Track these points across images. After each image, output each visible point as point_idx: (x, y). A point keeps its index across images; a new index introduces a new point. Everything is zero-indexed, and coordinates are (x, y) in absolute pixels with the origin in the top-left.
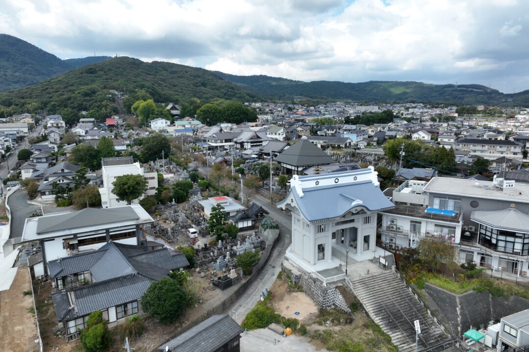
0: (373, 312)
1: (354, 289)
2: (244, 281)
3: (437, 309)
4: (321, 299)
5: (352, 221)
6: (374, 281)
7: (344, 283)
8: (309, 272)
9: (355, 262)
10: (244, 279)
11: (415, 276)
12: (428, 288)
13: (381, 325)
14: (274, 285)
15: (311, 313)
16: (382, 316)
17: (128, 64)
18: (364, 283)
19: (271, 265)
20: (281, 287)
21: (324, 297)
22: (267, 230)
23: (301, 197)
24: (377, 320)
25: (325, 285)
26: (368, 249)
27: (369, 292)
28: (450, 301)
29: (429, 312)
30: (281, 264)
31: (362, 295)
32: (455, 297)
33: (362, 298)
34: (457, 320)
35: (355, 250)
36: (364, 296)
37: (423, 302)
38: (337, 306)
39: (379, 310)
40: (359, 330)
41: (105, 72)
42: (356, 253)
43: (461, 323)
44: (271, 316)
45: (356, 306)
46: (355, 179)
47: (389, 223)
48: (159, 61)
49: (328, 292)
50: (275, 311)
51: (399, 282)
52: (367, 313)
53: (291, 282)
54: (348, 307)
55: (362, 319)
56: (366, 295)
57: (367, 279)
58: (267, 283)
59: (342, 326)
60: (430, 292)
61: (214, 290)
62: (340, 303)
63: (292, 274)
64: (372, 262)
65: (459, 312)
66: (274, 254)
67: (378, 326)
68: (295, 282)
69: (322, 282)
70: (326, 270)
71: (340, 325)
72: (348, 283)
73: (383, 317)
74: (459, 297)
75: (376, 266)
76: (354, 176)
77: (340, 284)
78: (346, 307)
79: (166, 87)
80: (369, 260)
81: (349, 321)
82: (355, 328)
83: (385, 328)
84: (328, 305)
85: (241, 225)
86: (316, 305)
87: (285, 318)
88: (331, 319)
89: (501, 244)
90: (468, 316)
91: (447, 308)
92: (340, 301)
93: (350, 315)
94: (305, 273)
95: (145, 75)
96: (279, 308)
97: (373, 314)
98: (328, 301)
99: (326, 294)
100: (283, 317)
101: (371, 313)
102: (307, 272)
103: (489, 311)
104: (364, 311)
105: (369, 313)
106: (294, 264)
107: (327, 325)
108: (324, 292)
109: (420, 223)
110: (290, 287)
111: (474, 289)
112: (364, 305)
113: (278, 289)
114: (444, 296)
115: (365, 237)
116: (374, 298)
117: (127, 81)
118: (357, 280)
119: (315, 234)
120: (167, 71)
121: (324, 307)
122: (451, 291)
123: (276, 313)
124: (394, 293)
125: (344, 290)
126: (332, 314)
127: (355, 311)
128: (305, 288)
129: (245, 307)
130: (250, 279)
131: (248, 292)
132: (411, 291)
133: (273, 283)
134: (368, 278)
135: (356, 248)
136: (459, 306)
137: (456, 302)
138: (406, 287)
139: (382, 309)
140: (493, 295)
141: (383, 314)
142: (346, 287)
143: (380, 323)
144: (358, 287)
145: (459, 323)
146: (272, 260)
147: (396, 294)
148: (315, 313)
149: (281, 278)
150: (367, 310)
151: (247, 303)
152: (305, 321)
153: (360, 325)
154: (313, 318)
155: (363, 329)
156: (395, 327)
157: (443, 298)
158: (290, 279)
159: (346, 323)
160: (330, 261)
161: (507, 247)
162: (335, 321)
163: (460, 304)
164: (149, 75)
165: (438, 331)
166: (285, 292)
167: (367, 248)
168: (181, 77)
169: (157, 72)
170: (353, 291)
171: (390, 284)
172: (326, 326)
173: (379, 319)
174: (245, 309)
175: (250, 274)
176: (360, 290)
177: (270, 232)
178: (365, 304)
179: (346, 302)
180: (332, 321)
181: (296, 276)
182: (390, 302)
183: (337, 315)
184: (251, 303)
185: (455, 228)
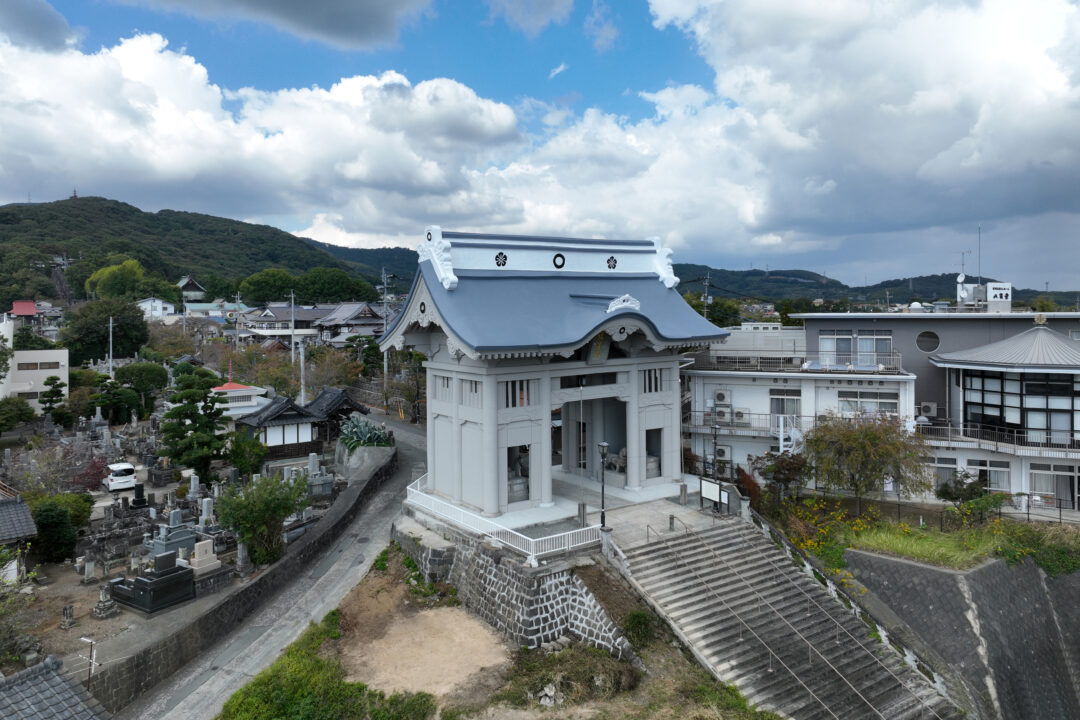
0: (707, 646)
1: (633, 572)
2: (243, 584)
3: (901, 626)
4: (520, 615)
5: (610, 378)
6: (695, 548)
7: (597, 557)
8: (479, 531)
9: (626, 505)
10: (246, 574)
11: (811, 535)
12: (856, 562)
13: (742, 687)
14: (357, 593)
15: (482, 669)
16: (739, 655)
17: (101, 210)
18: (663, 556)
19: (356, 536)
20: (383, 597)
21: (531, 603)
22: (359, 450)
23: (451, 291)
24: (725, 671)
25: (535, 564)
26: (660, 475)
27: (684, 581)
28: (939, 593)
29: (883, 634)
30: (389, 527)
31: (659, 591)
32: (952, 577)
33: (662, 601)
34: (977, 655)
35: (621, 477)
36: (667, 595)
37: (858, 605)
38: (578, 637)
39: (727, 637)
40: (667, 710)
41: (38, 221)
42: (626, 484)
43: (990, 665)
44: (326, 693)
45: (644, 626)
46: (612, 263)
47: (710, 403)
48: (176, 210)
49: (545, 586)
50: (346, 675)
51: (770, 549)
52: (686, 650)
53: (419, 578)
54: (619, 633)
55: (674, 669)
56: (675, 592)
57: (670, 544)
58: (334, 587)
59: (601, 704)
60: (865, 575)
61: (113, 615)
62: (588, 623)
63: (423, 549)
64: (679, 504)
65: (976, 628)
66: (371, 508)
67: (733, 692)
68: (433, 576)
69: (523, 557)
70: (536, 525)
71: (595, 698)
72: (611, 556)
73: (742, 660)
74: (967, 577)
75: (690, 511)
76: (608, 256)
77: (584, 561)
78: (610, 635)
79: (185, 257)
80: (667, 499)
81: (628, 682)
82: (651, 706)
83: (757, 699)
84: (546, 637)
85: (274, 438)
86: (503, 641)
87: (382, 696)
88: (558, 678)
89: (1036, 421)
90: (1004, 640)
91: (934, 618)
92: (589, 616)
93: (626, 659)
94: (465, 538)
95: (139, 233)
96: (364, 664)
97: (708, 652)
98: (545, 620)
99: (537, 593)
100: (372, 695)
101: (701, 649)
102: (471, 534)
103: (1050, 621)
104: (675, 644)
105: (695, 649)
106: (429, 519)
107: (545, 702)
108: (531, 585)
109: (798, 393)
110: (413, 593)
111: (996, 554)
112: (672, 623)
113: (368, 602)
114: (916, 580)
115: (649, 433)
116: (704, 600)
117: (93, 240)
118: (643, 547)
119: (498, 408)
120: (192, 229)
121: (531, 642)
122: (936, 563)
123: (349, 680)
124: (762, 582)
125: (600, 580)
126: (561, 661)
127: (644, 646)
128: (465, 590)
129: (229, 672)
130: (272, 575)
131: (257, 619)
132: (811, 574)
133: (354, 585)
134: (674, 539)
135: (623, 470)
136: (974, 606)
137: (960, 593)
138: (795, 565)
139: (733, 632)
140: (1048, 569)
141: (739, 650)
142: (607, 570)
143: (738, 683)
144: (647, 568)
145: (986, 662)
146: (361, 523)
147: (769, 584)
148: (497, 668)
149: (384, 568)
150: (686, 639)
151: (243, 659)
152: (458, 697)
153: (670, 691)
154: (491, 682)
155: (684, 705)
156: (789, 693)
157: (914, 588)
158: (415, 568)
159: (617, 689)
160: (547, 504)
161: (1054, 426)
162: (577, 686)
163: (974, 600)
164: (149, 233)
165: (928, 697)
166: (393, 610)
167: (656, 471)
168: (222, 242)
169: (169, 231)
170: (632, 579)
171: (743, 557)
172: (543, 709)
173: (732, 668)
174: (229, 678)
175: (272, 558)
176: (653, 575)
177: (366, 454)
178: (676, 620)
179: (611, 614)
180: (565, 686)
181: (435, 553)
182: (756, 610)
183: (581, 663)
184: (257, 657)
185: (896, 396)
